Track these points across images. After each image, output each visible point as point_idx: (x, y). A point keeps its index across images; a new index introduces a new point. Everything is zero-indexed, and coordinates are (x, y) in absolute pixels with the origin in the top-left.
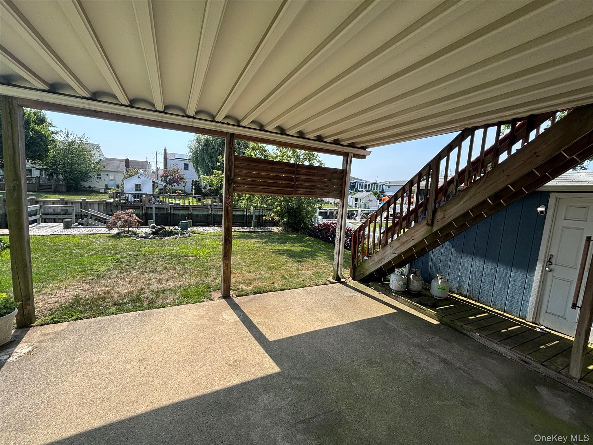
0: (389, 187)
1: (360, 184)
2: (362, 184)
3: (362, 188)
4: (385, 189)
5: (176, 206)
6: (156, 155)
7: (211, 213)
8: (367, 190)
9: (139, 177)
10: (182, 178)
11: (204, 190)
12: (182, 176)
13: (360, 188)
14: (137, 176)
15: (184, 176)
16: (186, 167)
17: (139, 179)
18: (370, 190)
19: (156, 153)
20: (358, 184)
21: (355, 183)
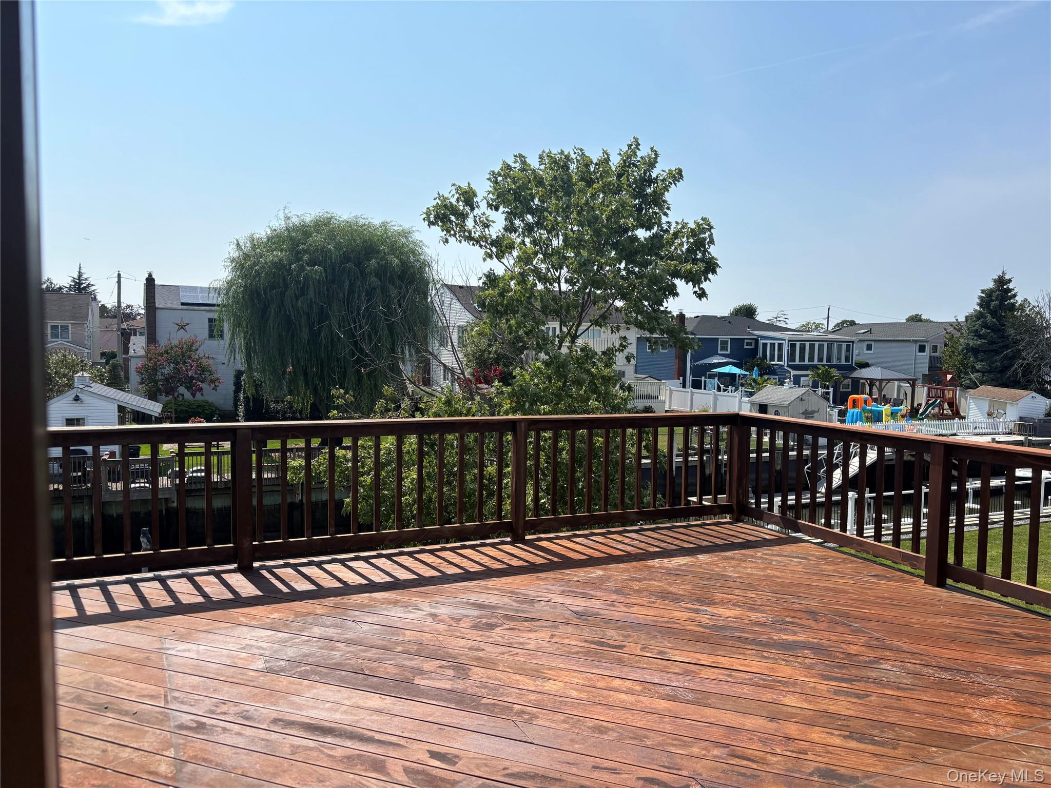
0: (869, 348)
1: (773, 345)
2: (780, 345)
3: (780, 359)
4: (856, 352)
5: (194, 487)
6: (119, 282)
7: (301, 501)
8: (797, 362)
9: (77, 399)
10: (204, 370)
11: (273, 405)
12: (205, 362)
13: (772, 359)
14: (71, 394)
15: (211, 361)
16: (214, 330)
17: (77, 405)
18: (807, 362)
19: (119, 275)
20: (765, 345)
21: (757, 341)
